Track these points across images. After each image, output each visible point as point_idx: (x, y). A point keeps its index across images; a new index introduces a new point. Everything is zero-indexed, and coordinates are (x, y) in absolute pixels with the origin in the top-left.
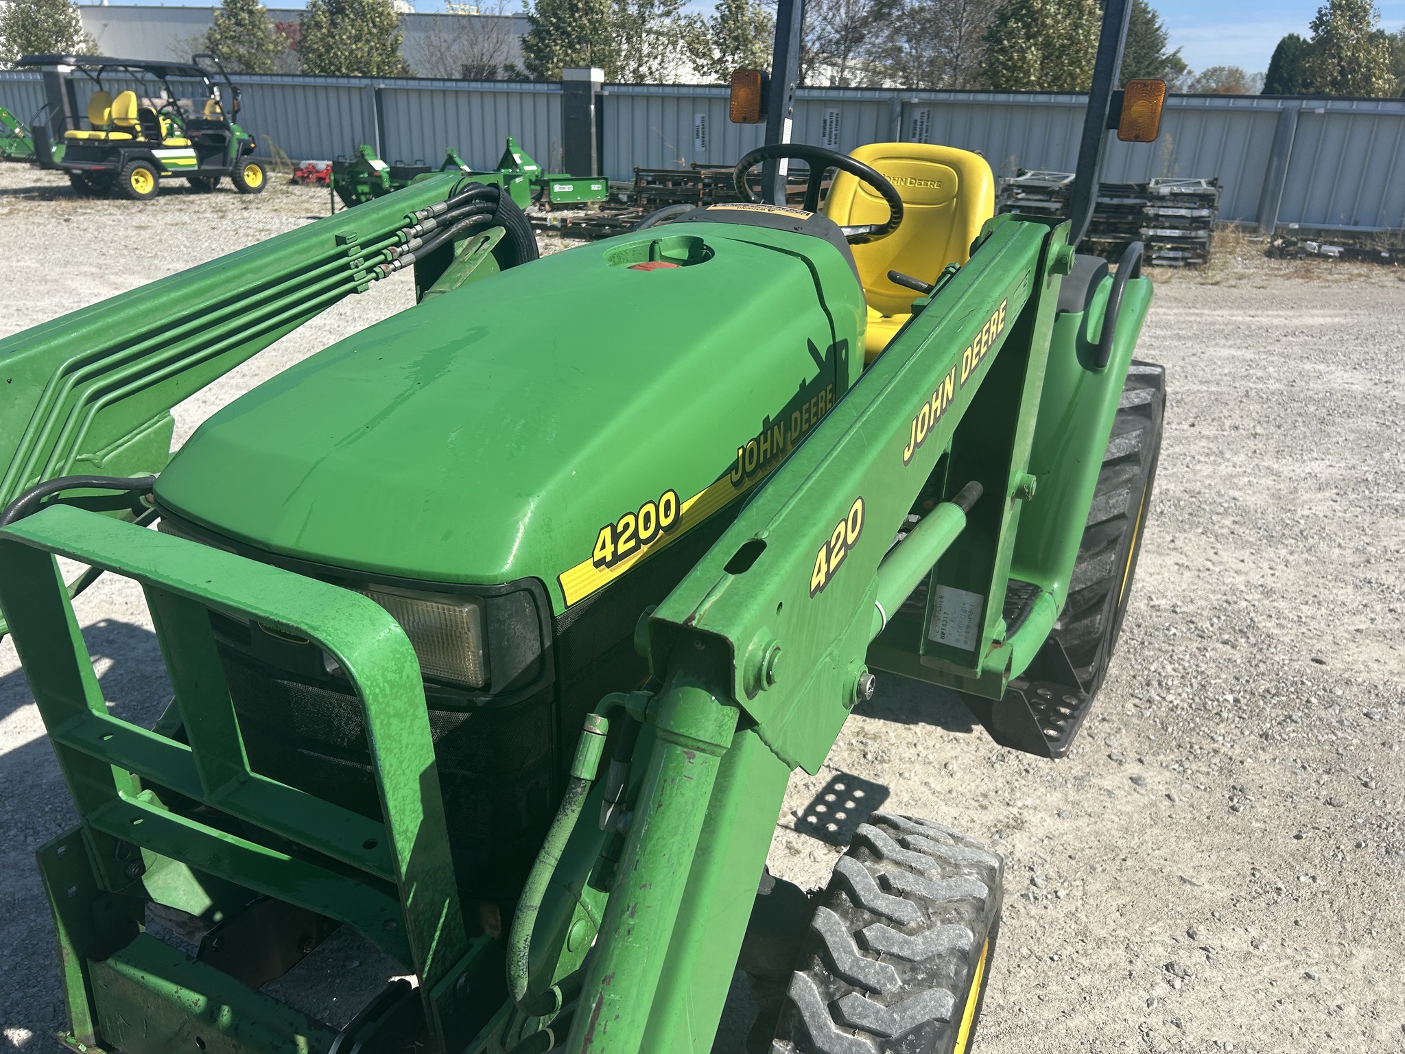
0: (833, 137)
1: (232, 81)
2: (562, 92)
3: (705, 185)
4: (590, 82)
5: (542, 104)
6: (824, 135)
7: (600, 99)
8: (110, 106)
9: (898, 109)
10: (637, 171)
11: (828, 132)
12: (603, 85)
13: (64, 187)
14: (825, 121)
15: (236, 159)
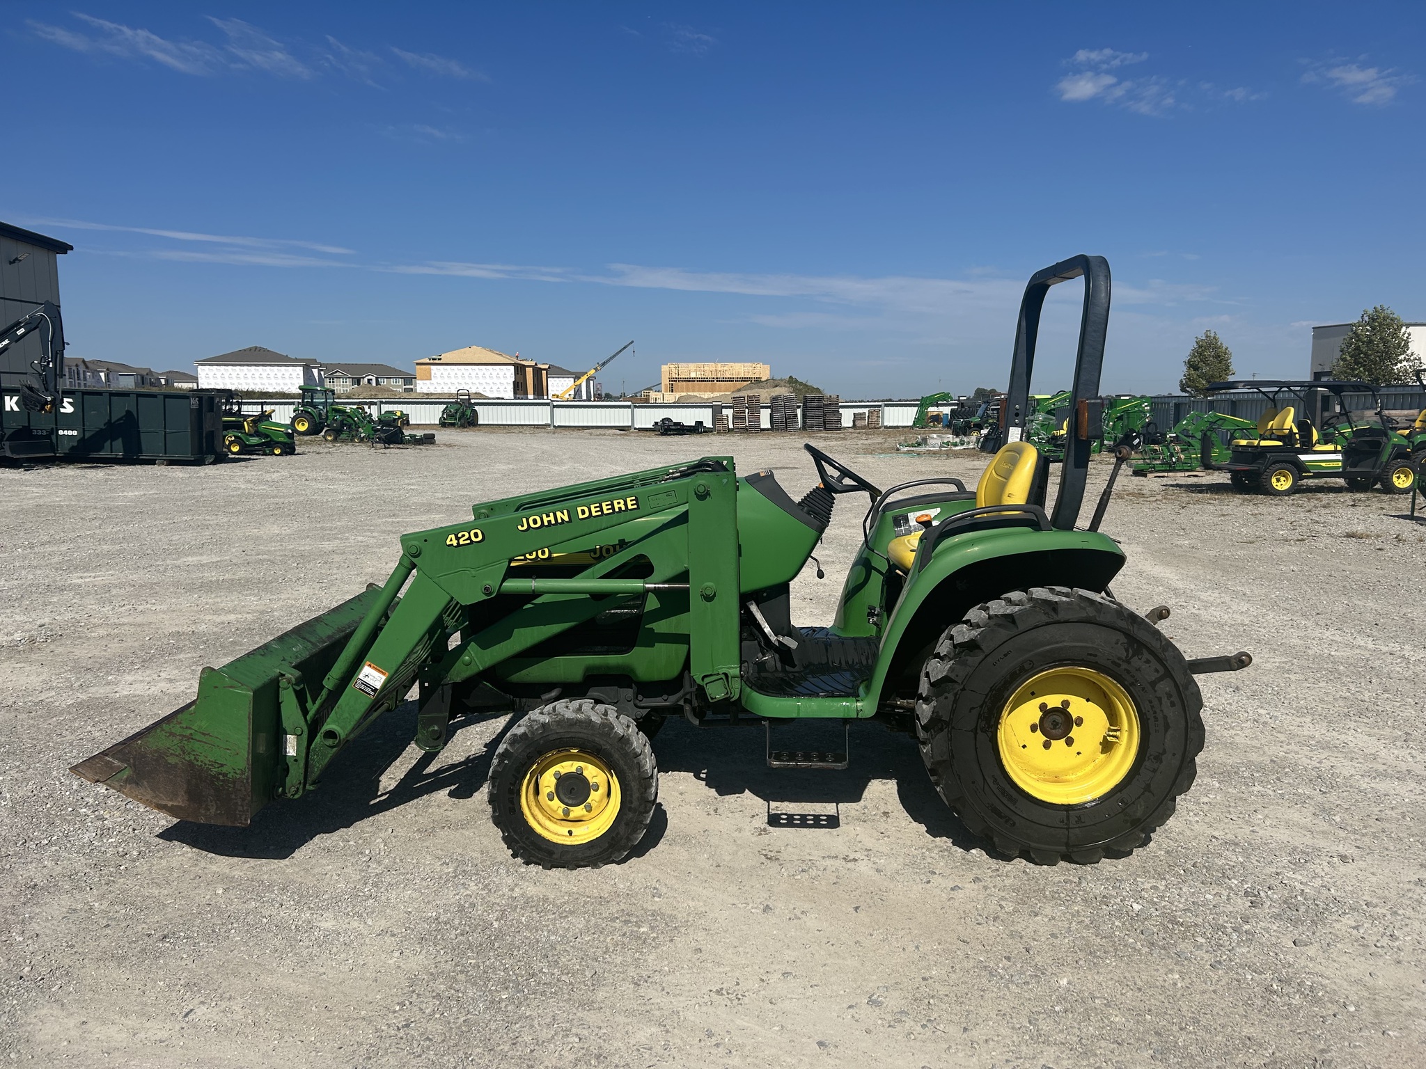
8: (1273, 420)
13: (1225, 484)
15: (1386, 462)
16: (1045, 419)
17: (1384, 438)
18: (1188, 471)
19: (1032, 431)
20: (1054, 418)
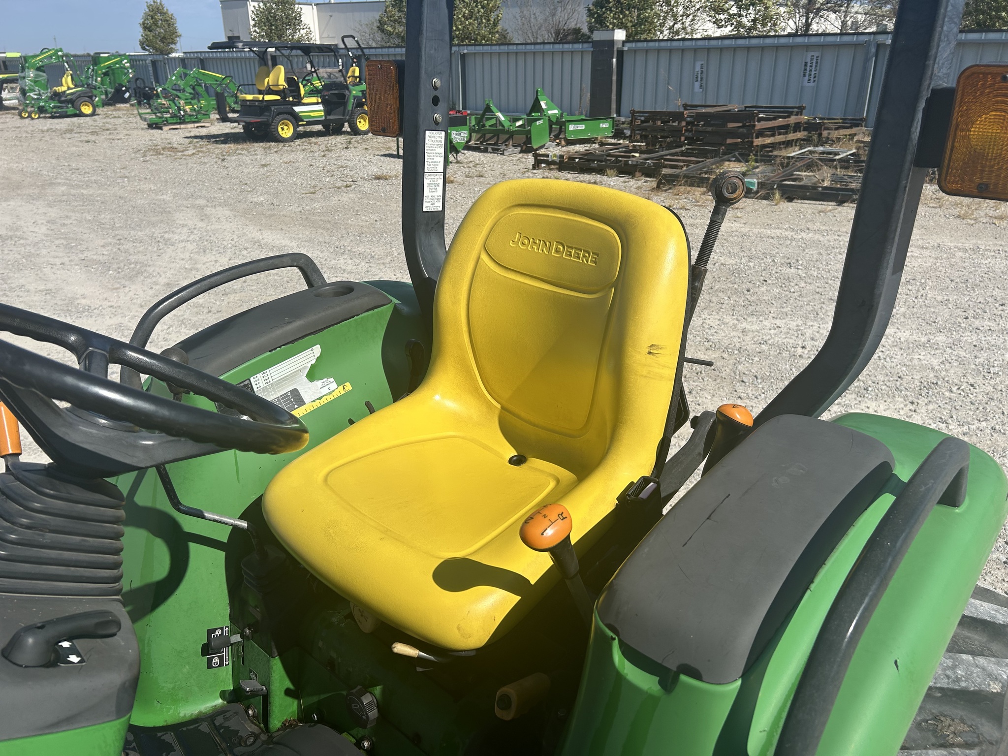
0: (812, 76)
1: (366, 53)
2: (592, 49)
3: (688, 123)
4: (614, 40)
5: (577, 60)
6: (804, 75)
7: (621, 53)
8: (268, 77)
9: (873, 50)
10: (633, 113)
11: (808, 72)
12: (624, 42)
13: (239, 133)
14: (806, 63)
15: (352, 110)
16: (36, 76)
17: (347, 91)
18: (194, 122)
19: (27, 88)
20: (44, 74)
